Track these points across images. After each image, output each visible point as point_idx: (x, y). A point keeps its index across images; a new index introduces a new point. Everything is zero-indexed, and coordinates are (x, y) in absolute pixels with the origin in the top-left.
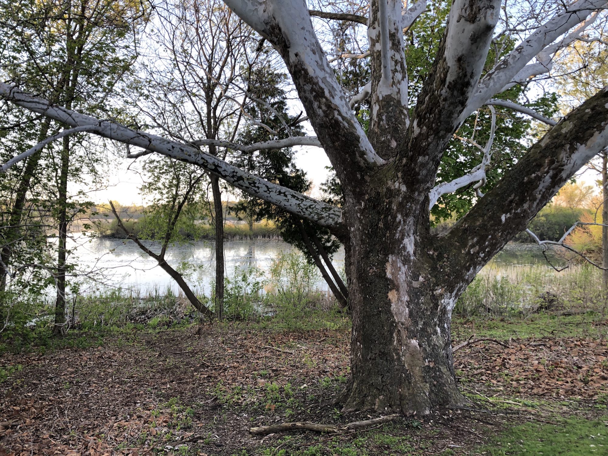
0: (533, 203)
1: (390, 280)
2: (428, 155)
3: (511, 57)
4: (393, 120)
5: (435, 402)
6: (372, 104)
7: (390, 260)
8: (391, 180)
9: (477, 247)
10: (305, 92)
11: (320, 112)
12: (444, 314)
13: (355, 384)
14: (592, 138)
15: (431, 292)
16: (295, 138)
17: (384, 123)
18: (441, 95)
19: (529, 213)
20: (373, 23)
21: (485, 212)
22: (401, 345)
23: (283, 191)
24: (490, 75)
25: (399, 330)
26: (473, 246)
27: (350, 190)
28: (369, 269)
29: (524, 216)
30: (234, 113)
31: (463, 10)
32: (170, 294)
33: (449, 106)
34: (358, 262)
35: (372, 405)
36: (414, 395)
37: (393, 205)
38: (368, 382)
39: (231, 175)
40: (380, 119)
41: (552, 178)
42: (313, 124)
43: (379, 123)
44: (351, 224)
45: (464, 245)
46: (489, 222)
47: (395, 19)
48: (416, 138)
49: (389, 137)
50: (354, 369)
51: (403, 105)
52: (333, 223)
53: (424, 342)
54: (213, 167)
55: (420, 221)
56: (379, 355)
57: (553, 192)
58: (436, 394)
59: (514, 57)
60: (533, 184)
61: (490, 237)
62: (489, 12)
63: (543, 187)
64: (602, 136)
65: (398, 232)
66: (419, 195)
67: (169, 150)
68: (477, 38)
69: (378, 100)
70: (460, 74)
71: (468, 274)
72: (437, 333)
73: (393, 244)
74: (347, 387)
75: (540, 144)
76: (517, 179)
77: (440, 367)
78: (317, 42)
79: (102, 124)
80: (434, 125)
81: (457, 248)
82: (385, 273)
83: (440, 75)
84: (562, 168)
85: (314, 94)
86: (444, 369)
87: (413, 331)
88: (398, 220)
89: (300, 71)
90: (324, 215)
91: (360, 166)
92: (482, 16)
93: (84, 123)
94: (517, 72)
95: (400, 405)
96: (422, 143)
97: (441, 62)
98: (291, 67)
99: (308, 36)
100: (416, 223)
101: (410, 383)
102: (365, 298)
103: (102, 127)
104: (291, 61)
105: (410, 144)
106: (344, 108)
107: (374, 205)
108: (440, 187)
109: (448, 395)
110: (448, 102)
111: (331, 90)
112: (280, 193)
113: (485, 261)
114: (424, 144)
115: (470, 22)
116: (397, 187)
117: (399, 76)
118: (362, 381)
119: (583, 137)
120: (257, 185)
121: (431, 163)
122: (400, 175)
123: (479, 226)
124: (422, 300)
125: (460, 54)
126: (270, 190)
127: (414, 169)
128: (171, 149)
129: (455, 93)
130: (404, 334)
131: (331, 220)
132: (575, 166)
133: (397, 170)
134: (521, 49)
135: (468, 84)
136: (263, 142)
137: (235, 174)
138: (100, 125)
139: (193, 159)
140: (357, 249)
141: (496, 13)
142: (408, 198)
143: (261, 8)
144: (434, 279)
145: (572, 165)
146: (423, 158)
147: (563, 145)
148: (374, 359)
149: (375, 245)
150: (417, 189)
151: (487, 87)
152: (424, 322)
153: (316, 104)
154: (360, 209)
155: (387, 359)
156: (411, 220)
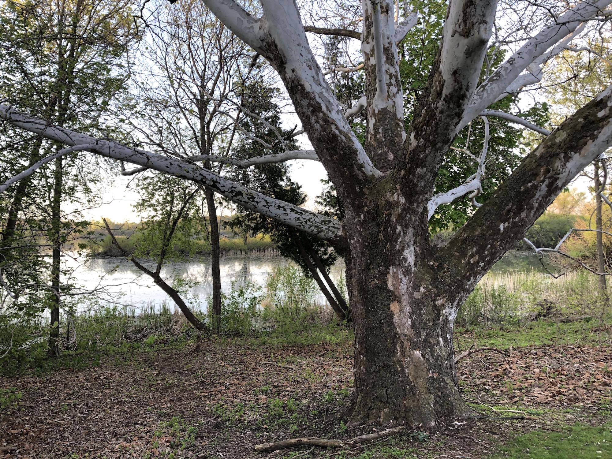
0: (531, 212)
1: (391, 291)
2: (426, 167)
3: (503, 69)
4: (390, 133)
5: (440, 413)
6: (368, 117)
7: (391, 271)
8: (390, 192)
9: (477, 257)
10: (302, 107)
11: (317, 126)
12: (446, 325)
13: (359, 397)
14: (586, 147)
15: (432, 303)
16: (291, 152)
17: (380, 136)
18: (438, 108)
19: (527, 222)
20: (367, 37)
21: (484, 222)
22: (404, 356)
23: (282, 205)
24: (484, 87)
25: (402, 342)
26: (472, 256)
27: (349, 203)
28: (370, 281)
29: (522, 224)
30: (227, 128)
31: (457, 25)
32: (165, 311)
33: (446, 119)
34: (359, 274)
35: (377, 418)
36: (418, 407)
37: (392, 217)
38: (373, 395)
39: (230, 190)
40: (377, 132)
41: (548, 186)
42: (311, 138)
43: (375, 136)
44: (351, 236)
45: (464, 255)
46: (487, 231)
47: (388, 33)
48: (413, 151)
49: (386, 150)
50: (358, 383)
51: (399, 117)
52: (333, 236)
53: (427, 353)
54: (212, 183)
55: (419, 232)
56: (383, 367)
57: (549, 200)
58: (440, 405)
59: (506, 69)
60: (530, 193)
61: (489, 246)
62: (483, 27)
63: (540, 196)
64: (595, 145)
65: (398, 243)
66: (418, 206)
67: (167, 167)
68: (472, 52)
69: (374, 113)
70: (456, 87)
71: (468, 283)
72: (440, 344)
73: (394, 255)
74: (352, 400)
75: (535, 153)
76: (514, 189)
77: (444, 377)
78: (313, 58)
79: (99, 142)
80: (431, 137)
81: (457, 258)
82: (387, 285)
83: (436, 88)
84: (558, 176)
85: (311, 108)
86: (448, 380)
87: (416, 343)
88: (397, 231)
89: (297, 86)
90: (324, 228)
91: (358, 179)
92: (476, 31)
93: (81, 142)
94: (510, 84)
95: (405, 417)
96: (419, 156)
97: (436, 75)
98: (288, 82)
99: (304, 53)
100: (415, 235)
101: (414, 394)
102: (367, 311)
103: (100, 145)
104: (288, 77)
105: (407, 157)
106: (341, 122)
107: (374, 217)
108: (437, 198)
109: (453, 405)
110: (445, 114)
111: (328, 104)
112: (279, 207)
113: (485, 270)
114: (422, 156)
115: (464, 36)
116: (395, 199)
117: (394, 89)
118: (367, 394)
119: (577, 146)
120: (256, 200)
121: (429, 174)
122: (398, 186)
123: (478, 236)
124: (424, 310)
125: (455, 68)
126: (269, 204)
127: (412, 181)
128: (169, 166)
129: (452, 105)
130: (407, 345)
131: (330, 233)
132: (570, 174)
133: (396, 182)
134: (512, 61)
135: (464, 97)
136: (259, 157)
137: (233, 189)
138: (97, 144)
139: (191, 175)
140: (358, 261)
141: (489, 27)
142: (407, 209)
143: (257, 26)
144: (435, 290)
145: (567, 173)
146: (421, 170)
147: (558, 154)
148: (378, 372)
149: (375, 256)
150: (416, 201)
151: (481, 98)
152: (427, 333)
153: (313, 119)
154: (359, 222)
155: (390, 371)
156: (410, 232)
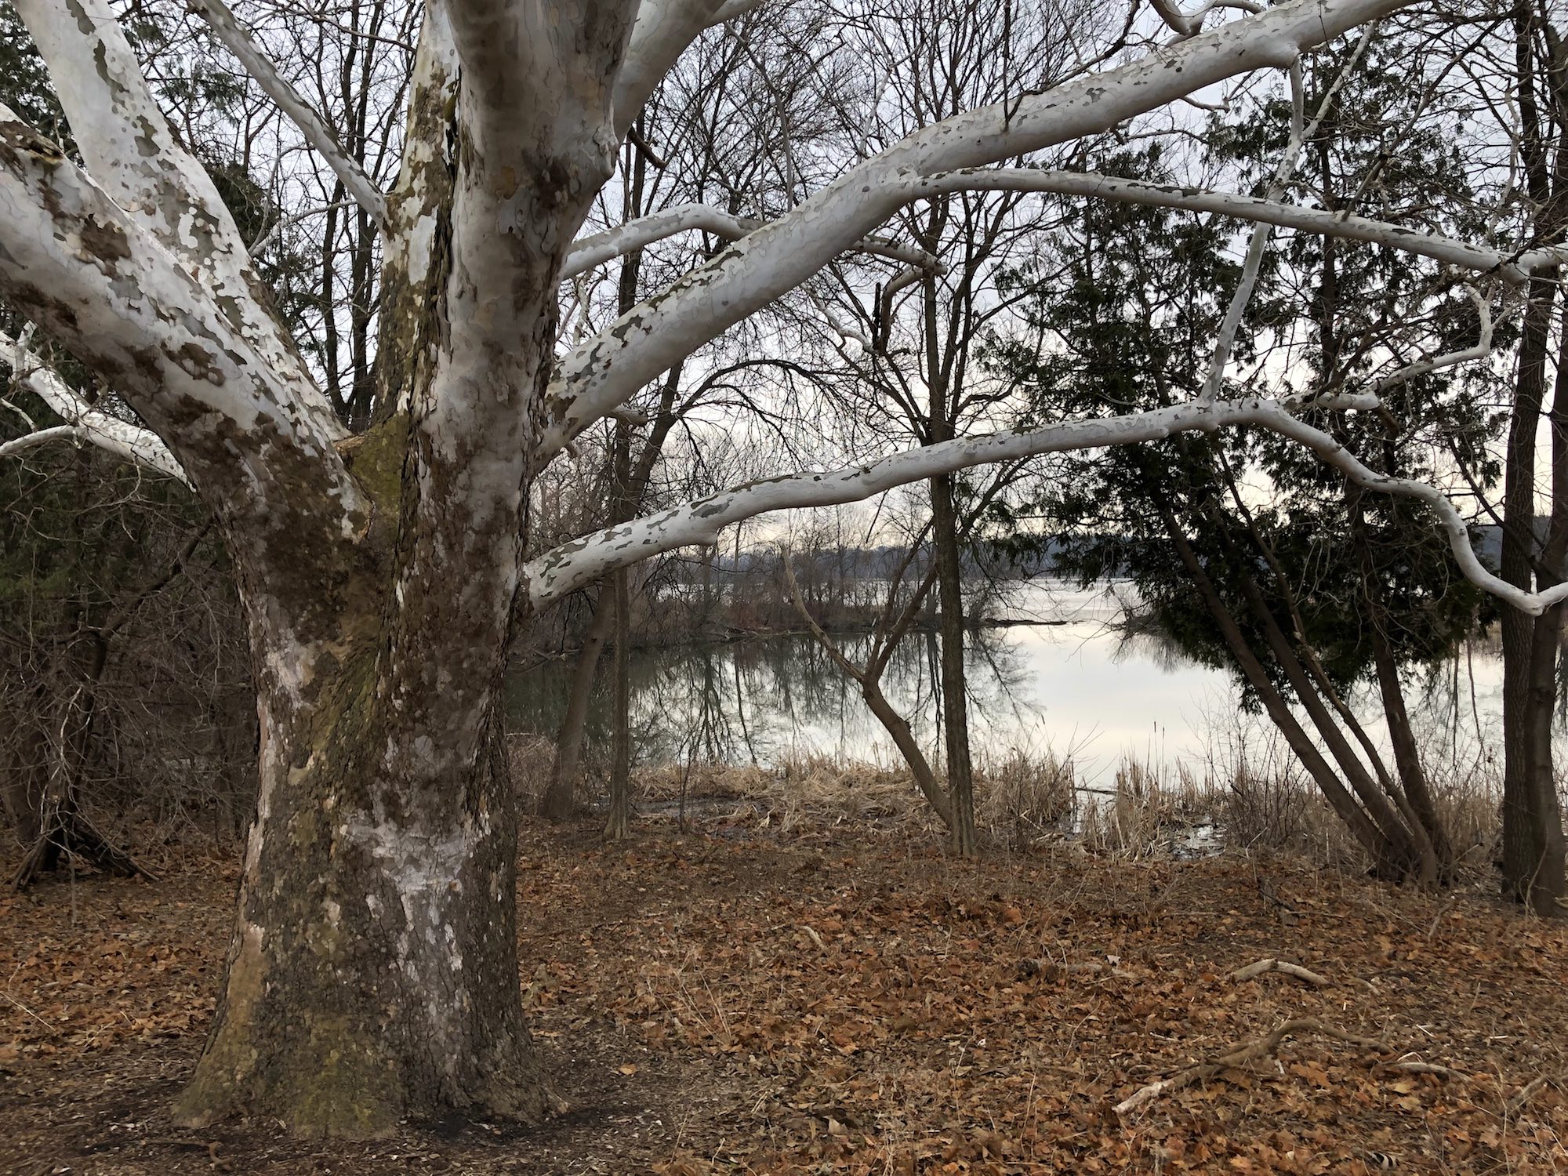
53: (274, 936)
87: (258, 902)
124: (294, 820)
152: (285, 882)
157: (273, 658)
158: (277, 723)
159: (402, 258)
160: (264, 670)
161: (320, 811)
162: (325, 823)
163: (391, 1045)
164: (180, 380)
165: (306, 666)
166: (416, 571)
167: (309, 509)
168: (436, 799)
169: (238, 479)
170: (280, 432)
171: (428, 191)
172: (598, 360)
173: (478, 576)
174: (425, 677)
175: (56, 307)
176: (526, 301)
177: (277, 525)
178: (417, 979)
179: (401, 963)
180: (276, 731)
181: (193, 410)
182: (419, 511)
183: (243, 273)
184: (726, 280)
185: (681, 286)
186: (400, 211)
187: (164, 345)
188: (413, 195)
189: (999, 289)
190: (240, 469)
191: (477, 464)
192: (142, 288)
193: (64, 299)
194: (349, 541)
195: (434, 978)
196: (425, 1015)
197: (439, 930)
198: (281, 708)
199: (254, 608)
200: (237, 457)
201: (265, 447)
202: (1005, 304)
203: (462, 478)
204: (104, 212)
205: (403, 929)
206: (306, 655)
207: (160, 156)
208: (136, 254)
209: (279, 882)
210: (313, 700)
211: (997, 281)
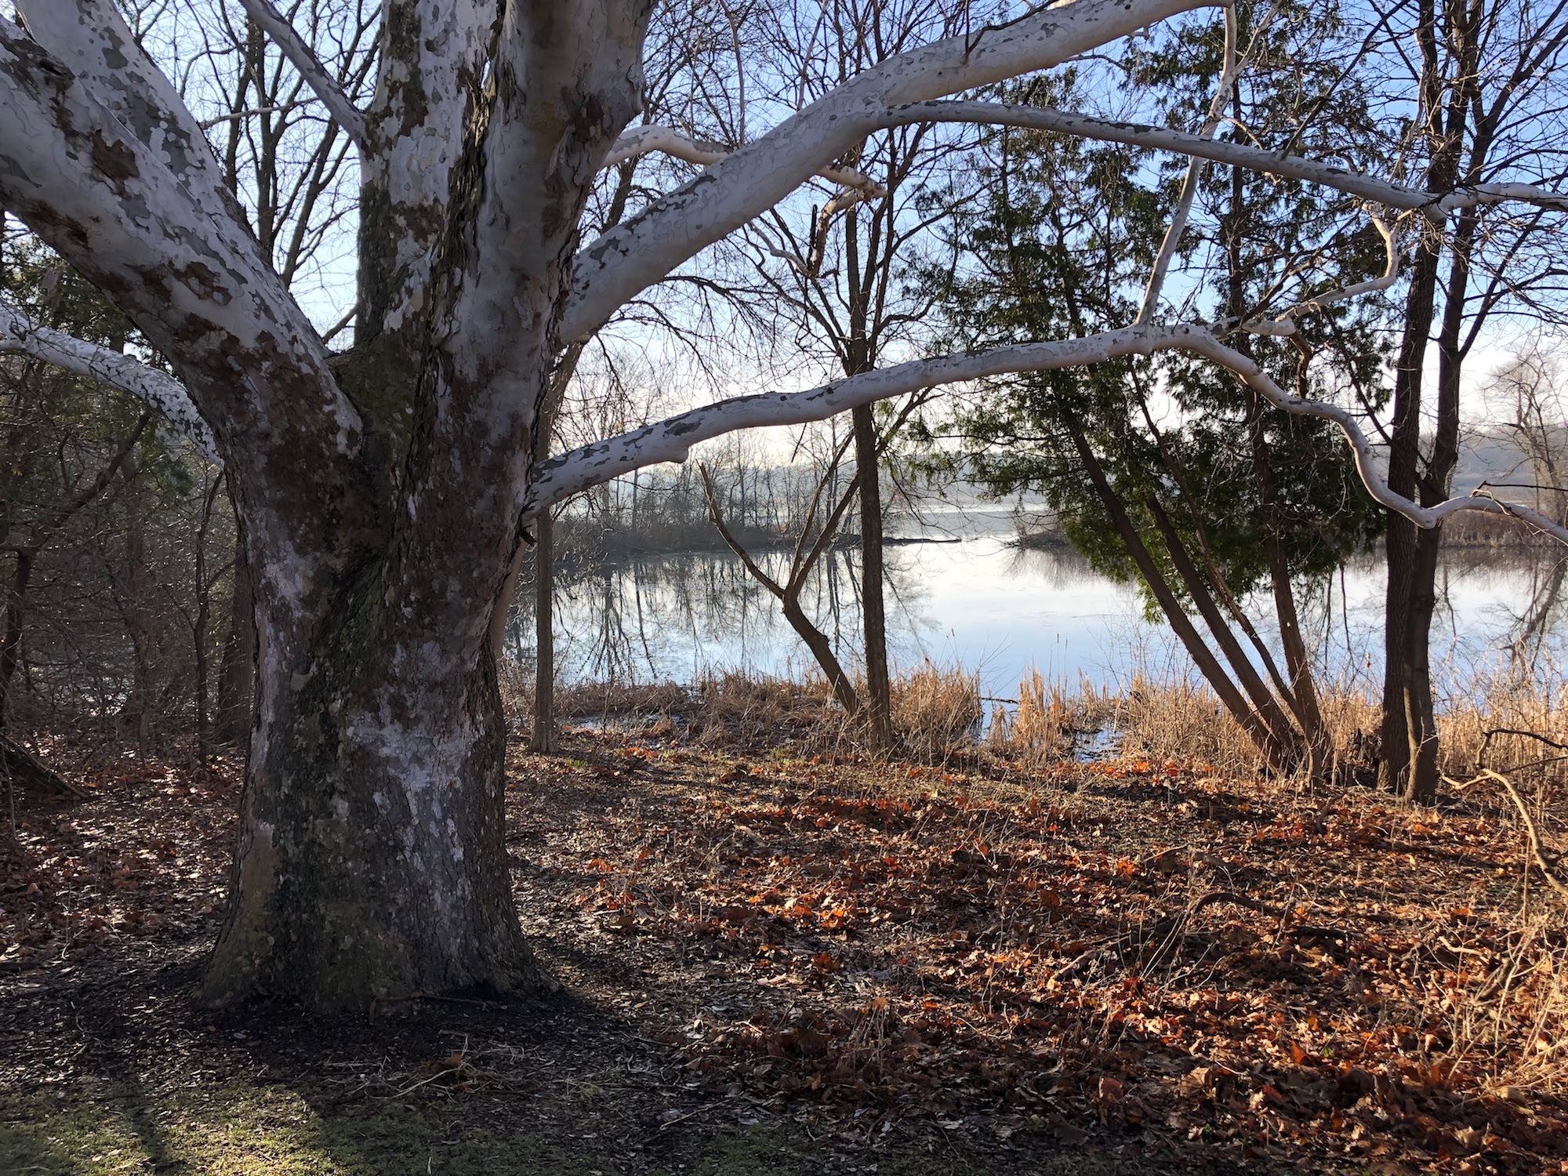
15: (322, 706)
22: (243, 830)
25: (248, 795)
53: (285, 832)
87: (267, 802)
130: (251, 804)
157: (272, 570)
158: (277, 631)
159: (382, 178)
160: (263, 581)
161: (326, 715)
162: (330, 725)
163: (401, 930)
164: (186, 298)
165: (305, 577)
166: (430, 485)
167: (308, 427)
168: (441, 701)
169: (239, 397)
170: (279, 350)
171: (406, 113)
172: (577, 281)
173: (492, 490)
174: (436, 585)
175: (68, 225)
176: (555, 229)
177: (277, 440)
178: (423, 869)
179: (408, 854)
180: (277, 638)
181: (197, 327)
182: (436, 428)
183: (216, 189)
184: (699, 204)
185: (657, 209)
186: (379, 131)
187: (171, 263)
188: (391, 115)
189: (919, 210)
190: (243, 386)
191: (496, 383)
192: (149, 207)
193: (76, 217)
194: (345, 456)
195: (439, 868)
196: (431, 902)
197: (441, 823)
198: (280, 617)
199: (253, 521)
200: (239, 374)
201: (266, 365)
202: (925, 224)
203: (483, 396)
204: (112, 132)
205: (409, 823)
206: (304, 566)
207: (129, 69)
208: (144, 174)
209: (287, 782)
210: (312, 610)
211: (917, 203)
